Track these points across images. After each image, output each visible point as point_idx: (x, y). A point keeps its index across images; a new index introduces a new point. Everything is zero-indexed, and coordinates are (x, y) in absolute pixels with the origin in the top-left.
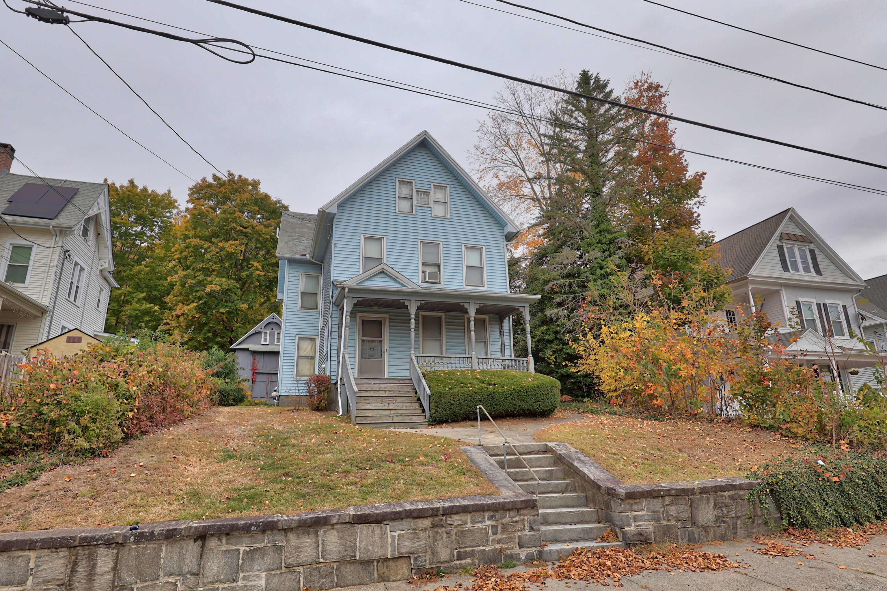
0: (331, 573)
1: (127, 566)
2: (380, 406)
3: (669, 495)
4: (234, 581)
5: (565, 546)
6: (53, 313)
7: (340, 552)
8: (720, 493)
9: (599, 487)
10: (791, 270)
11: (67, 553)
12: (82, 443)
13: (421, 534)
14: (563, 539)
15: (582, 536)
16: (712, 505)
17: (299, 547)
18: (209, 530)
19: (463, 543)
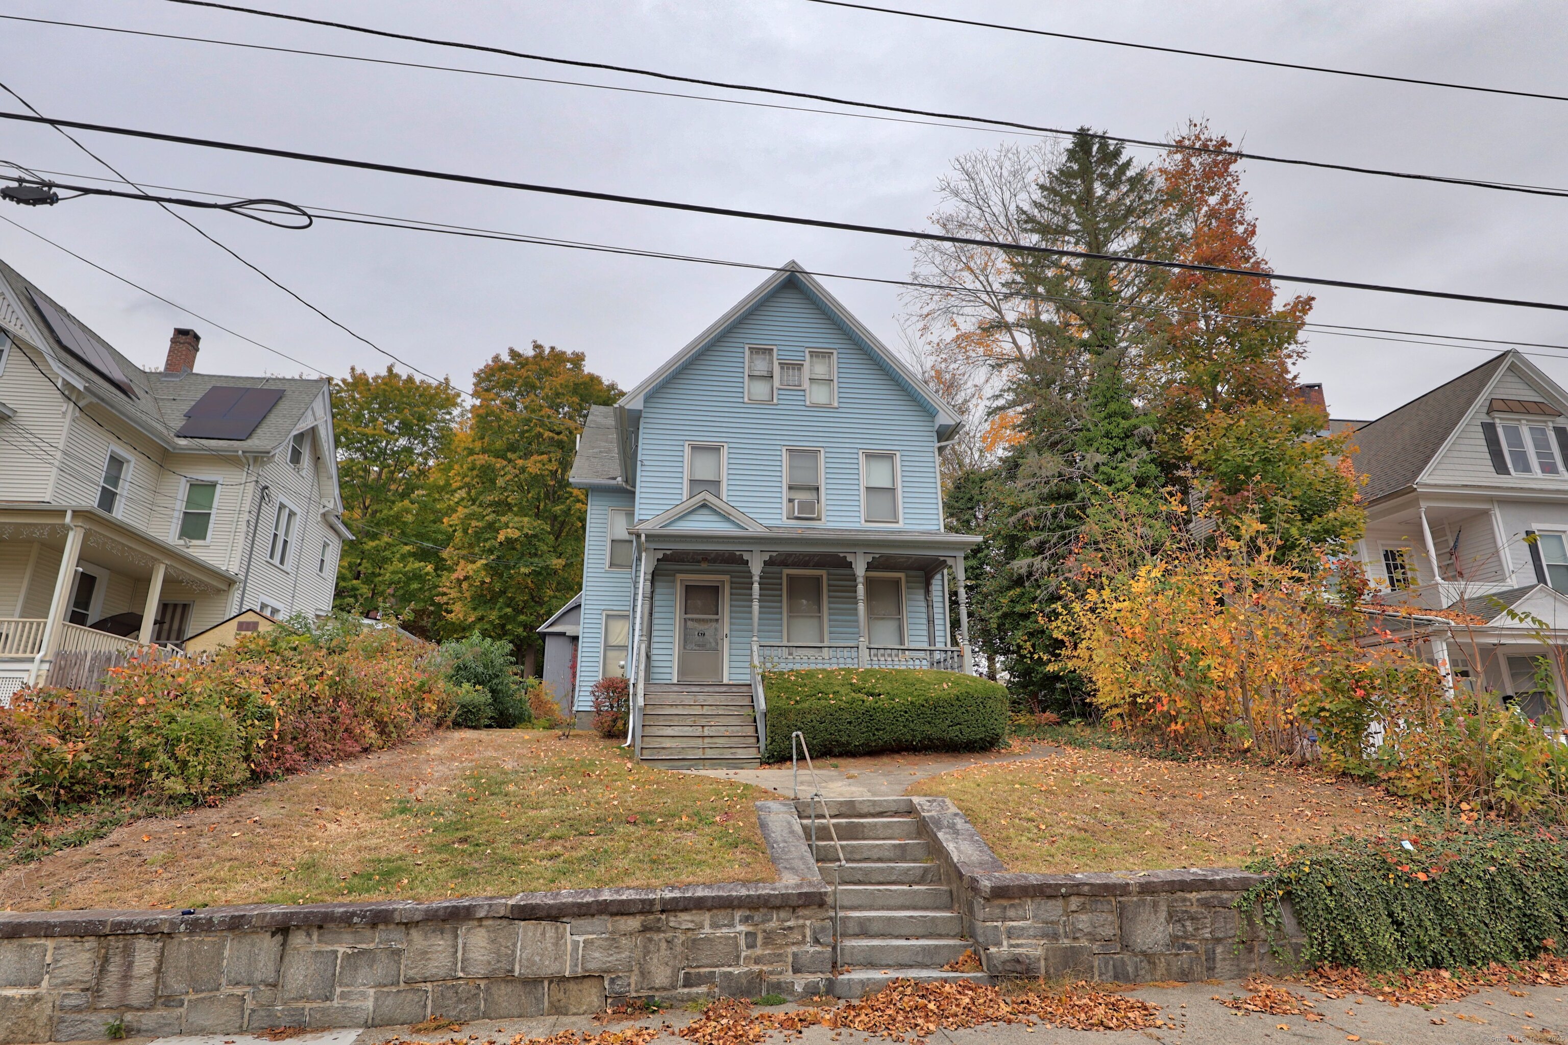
0: (476, 995)
1: (176, 967)
2: (688, 731)
3: (1078, 894)
4: (327, 999)
5: (878, 975)
6: (246, 582)
7: (489, 963)
8: (1180, 894)
9: (960, 875)
10: (1512, 470)
11: (95, 944)
12: (177, 786)
13: (624, 941)
14: (883, 963)
15: (919, 959)
16: (1163, 915)
17: (426, 953)
18: (291, 919)
19: (694, 959)
